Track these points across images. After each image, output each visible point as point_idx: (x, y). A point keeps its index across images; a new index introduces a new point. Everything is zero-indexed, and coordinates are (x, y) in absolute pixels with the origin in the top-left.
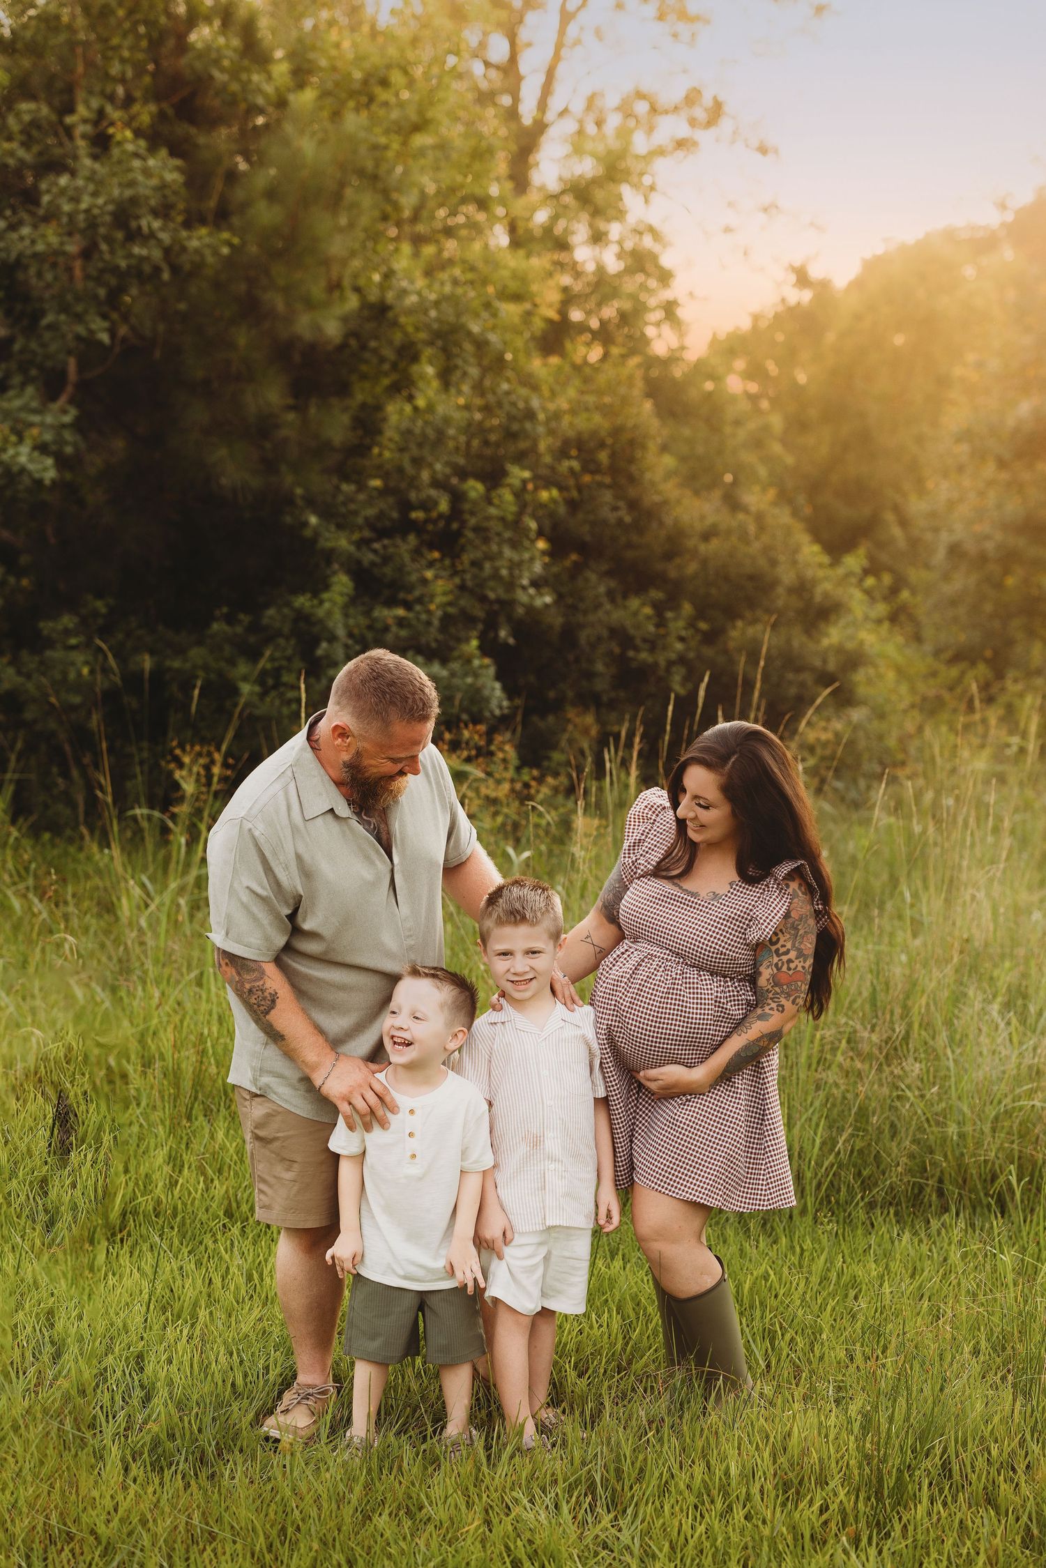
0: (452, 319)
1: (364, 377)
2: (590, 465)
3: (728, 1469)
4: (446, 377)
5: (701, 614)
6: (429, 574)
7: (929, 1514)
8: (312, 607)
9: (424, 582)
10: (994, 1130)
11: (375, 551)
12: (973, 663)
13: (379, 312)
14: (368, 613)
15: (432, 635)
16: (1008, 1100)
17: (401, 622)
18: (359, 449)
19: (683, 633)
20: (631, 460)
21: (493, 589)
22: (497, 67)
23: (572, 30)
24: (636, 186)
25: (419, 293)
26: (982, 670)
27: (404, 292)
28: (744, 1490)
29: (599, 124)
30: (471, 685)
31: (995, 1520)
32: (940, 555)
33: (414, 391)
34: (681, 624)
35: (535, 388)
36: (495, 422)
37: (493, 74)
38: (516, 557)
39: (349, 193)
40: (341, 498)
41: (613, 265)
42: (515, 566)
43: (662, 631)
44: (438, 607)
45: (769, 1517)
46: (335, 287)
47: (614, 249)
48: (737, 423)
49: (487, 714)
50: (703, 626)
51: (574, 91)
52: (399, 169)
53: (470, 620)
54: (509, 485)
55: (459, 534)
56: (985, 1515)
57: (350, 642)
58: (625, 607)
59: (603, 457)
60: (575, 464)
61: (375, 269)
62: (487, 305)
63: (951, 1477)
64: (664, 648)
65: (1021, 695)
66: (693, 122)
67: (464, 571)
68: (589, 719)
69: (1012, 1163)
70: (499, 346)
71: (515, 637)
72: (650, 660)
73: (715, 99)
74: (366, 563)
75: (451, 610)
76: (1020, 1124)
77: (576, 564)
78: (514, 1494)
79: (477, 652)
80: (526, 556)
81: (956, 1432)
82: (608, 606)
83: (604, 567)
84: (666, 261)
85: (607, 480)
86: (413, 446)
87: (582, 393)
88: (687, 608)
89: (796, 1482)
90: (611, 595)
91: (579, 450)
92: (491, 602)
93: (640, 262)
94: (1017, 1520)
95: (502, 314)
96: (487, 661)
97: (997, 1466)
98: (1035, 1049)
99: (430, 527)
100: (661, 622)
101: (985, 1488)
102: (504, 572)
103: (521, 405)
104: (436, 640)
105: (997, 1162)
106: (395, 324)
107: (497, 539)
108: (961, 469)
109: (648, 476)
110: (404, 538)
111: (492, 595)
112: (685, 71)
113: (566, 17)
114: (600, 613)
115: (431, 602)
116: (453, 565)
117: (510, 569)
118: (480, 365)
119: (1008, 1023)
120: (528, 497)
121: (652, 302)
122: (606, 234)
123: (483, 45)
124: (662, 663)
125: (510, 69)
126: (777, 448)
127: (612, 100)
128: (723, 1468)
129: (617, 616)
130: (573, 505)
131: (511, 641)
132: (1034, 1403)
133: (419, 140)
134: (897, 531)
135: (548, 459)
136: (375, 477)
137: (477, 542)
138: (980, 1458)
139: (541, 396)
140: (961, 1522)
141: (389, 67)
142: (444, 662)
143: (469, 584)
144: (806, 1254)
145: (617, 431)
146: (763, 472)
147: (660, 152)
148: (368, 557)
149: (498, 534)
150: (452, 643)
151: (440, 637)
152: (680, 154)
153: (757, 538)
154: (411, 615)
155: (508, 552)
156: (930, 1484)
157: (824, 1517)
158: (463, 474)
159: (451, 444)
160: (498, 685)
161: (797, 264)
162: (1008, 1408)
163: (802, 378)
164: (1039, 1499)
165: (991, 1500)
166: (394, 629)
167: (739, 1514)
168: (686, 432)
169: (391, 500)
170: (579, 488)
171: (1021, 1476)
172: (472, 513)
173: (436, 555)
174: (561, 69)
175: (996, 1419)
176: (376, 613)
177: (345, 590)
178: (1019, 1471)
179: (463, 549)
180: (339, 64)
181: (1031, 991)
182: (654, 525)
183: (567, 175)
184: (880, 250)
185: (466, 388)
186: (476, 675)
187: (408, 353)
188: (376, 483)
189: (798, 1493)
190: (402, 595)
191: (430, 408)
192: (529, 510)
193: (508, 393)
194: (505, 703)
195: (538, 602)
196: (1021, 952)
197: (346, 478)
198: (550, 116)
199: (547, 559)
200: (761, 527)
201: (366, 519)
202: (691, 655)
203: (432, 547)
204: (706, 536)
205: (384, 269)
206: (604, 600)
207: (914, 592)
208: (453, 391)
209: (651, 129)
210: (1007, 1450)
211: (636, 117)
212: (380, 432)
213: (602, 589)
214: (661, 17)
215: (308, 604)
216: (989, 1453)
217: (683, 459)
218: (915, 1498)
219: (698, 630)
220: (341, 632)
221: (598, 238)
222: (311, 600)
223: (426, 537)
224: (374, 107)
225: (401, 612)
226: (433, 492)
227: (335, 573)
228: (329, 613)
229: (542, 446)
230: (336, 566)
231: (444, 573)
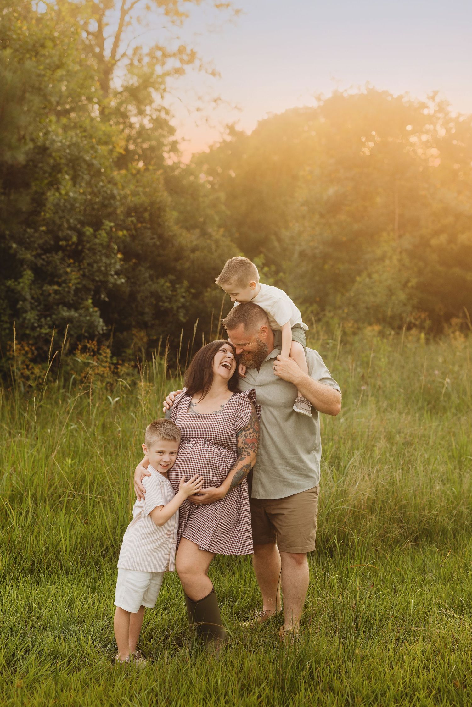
0: (77, 154)
1: (36, 179)
2: (140, 219)
3: (217, 681)
4: (75, 179)
5: (192, 286)
6: (69, 270)
7: (305, 696)
8: (15, 285)
9: (67, 273)
10: (327, 520)
11: (43, 259)
12: (311, 304)
13: (43, 150)
14: (41, 288)
15: (71, 298)
16: (333, 506)
17: (56, 292)
18: (35, 212)
19: (184, 294)
20: (159, 217)
21: (98, 276)
22: (93, 34)
23: (127, 18)
24: (156, 89)
25: (61, 142)
26: (315, 307)
27: (54, 141)
28: (224, 691)
29: (140, 61)
30: (89, 320)
31: (333, 697)
32: (296, 256)
33: (60, 186)
34: (183, 290)
35: (115, 184)
36: (97, 200)
37: (90, 37)
38: (108, 262)
39: (27, 95)
40: (27, 235)
41: (148, 125)
42: (107, 266)
43: (175, 293)
44: (73, 285)
45: (236, 702)
46: (22, 139)
47: (148, 118)
48: (205, 196)
49: (97, 333)
50: (193, 291)
51: (128, 46)
52: (51, 85)
53: (87, 290)
54: (105, 229)
55: (82, 251)
56: (329, 695)
57: (33, 301)
58: (158, 283)
59: (146, 215)
60: (133, 219)
61: (40, 131)
62: (92, 147)
63: (314, 679)
64: (176, 301)
65: (332, 318)
66: (182, 61)
67: (85, 268)
68: (142, 334)
69: (335, 534)
70: (99, 166)
71: (108, 298)
72: (169, 306)
73: (192, 50)
74: (39, 265)
75: (79, 286)
76: (338, 517)
77: (135, 263)
78: (123, 698)
79: (91, 305)
80: (113, 261)
81: (315, 658)
82: (150, 283)
83: (148, 265)
84: (172, 123)
85: (149, 226)
86: (60, 212)
87: (136, 187)
88: (186, 283)
89: (246, 685)
90: (151, 277)
91: (135, 212)
92: (97, 282)
93: (160, 123)
94: (342, 696)
95: (99, 151)
96: (96, 309)
97: (333, 672)
98: (343, 482)
99: (68, 248)
100: (174, 290)
101: (328, 682)
102: (103, 268)
103: (109, 192)
104: (73, 300)
105: (329, 533)
106: (50, 156)
107: (99, 253)
108: (304, 217)
109: (166, 224)
110: (56, 254)
111: (97, 279)
112: (178, 38)
113: (124, 12)
114: (146, 285)
115: (70, 283)
116: (79, 266)
117: (106, 267)
118: (89, 174)
119: (332, 471)
120: (113, 235)
121: (165, 141)
122: (145, 111)
123: (86, 24)
124: (175, 308)
125: (99, 35)
126: (223, 208)
127: (145, 50)
128: (215, 680)
129: (154, 287)
130: (133, 237)
131: (107, 299)
132: (348, 643)
133: (60, 73)
134: (276, 244)
135: (122, 217)
136: (43, 226)
137: (90, 255)
138: (326, 669)
139: (118, 188)
140: (318, 698)
141: (45, 39)
142: (76, 309)
143: (87, 274)
144: (247, 579)
145: (152, 204)
146: (217, 218)
147: (167, 74)
148: (40, 262)
149: (100, 251)
150: (80, 301)
151: (74, 298)
152: (177, 76)
153: (216, 251)
154: (60, 288)
155: (104, 259)
156: (305, 682)
157: (260, 700)
158: (83, 224)
159: (78, 210)
160: (101, 320)
161: (230, 124)
162: (337, 646)
163: (233, 174)
164: (351, 686)
165: (331, 688)
166: (53, 295)
167: (222, 701)
168: (183, 200)
169: (50, 236)
170: (136, 230)
171: (344, 677)
172: (88, 242)
173: (72, 261)
174: (123, 36)
175: (332, 651)
176: (44, 288)
177: (30, 278)
178: (343, 675)
179: (84, 258)
180: (22, 37)
181: (341, 456)
182: (170, 245)
183: (125, 84)
184: (266, 117)
185: (83, 184)
186: (91, 316)
187: (56, 169)
188: (44, 228)
189: (248, 689)
190: (56, 279)
191: (67, 194)
192: (114, 240)
193: (103, 187)
194: (105, 328)
195: (119, 282)
196: (336, 438)
197: (29, 226)
198: (118, 57)
199: (122, 263)
200: (218, 246)
201: (39, 245)
202: (188, 304)
203: (69, 257)
204: (193, 251)
205: (44, 131)
206: (148, 280)
207: (284, 273)
208: (78, 186)
209: (163, 64)
210: (337, 665)
211: (156, 58)
212: (45, 205)
213: (147, 275)
214: (167, 13)
215: (13, 284)
216: (330, 667)
217: (181, 213)
218: (299, 690)
219: (190, 293)
220: (28, 297)
221: (141, 113)
222: (14, 282)
223: (67, 253)
224: (38, 57)
225: (56, 287)
226: (69, 232)
227: (25, 270)
228: (23, 288)
229: (118, 211)
230: (25, 267)
231: (76, 269)
